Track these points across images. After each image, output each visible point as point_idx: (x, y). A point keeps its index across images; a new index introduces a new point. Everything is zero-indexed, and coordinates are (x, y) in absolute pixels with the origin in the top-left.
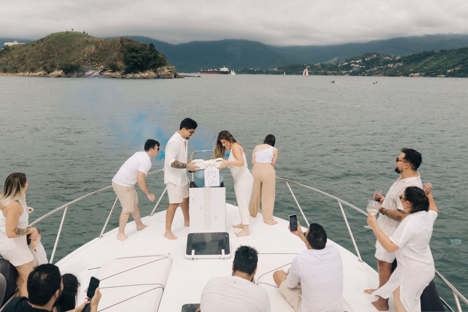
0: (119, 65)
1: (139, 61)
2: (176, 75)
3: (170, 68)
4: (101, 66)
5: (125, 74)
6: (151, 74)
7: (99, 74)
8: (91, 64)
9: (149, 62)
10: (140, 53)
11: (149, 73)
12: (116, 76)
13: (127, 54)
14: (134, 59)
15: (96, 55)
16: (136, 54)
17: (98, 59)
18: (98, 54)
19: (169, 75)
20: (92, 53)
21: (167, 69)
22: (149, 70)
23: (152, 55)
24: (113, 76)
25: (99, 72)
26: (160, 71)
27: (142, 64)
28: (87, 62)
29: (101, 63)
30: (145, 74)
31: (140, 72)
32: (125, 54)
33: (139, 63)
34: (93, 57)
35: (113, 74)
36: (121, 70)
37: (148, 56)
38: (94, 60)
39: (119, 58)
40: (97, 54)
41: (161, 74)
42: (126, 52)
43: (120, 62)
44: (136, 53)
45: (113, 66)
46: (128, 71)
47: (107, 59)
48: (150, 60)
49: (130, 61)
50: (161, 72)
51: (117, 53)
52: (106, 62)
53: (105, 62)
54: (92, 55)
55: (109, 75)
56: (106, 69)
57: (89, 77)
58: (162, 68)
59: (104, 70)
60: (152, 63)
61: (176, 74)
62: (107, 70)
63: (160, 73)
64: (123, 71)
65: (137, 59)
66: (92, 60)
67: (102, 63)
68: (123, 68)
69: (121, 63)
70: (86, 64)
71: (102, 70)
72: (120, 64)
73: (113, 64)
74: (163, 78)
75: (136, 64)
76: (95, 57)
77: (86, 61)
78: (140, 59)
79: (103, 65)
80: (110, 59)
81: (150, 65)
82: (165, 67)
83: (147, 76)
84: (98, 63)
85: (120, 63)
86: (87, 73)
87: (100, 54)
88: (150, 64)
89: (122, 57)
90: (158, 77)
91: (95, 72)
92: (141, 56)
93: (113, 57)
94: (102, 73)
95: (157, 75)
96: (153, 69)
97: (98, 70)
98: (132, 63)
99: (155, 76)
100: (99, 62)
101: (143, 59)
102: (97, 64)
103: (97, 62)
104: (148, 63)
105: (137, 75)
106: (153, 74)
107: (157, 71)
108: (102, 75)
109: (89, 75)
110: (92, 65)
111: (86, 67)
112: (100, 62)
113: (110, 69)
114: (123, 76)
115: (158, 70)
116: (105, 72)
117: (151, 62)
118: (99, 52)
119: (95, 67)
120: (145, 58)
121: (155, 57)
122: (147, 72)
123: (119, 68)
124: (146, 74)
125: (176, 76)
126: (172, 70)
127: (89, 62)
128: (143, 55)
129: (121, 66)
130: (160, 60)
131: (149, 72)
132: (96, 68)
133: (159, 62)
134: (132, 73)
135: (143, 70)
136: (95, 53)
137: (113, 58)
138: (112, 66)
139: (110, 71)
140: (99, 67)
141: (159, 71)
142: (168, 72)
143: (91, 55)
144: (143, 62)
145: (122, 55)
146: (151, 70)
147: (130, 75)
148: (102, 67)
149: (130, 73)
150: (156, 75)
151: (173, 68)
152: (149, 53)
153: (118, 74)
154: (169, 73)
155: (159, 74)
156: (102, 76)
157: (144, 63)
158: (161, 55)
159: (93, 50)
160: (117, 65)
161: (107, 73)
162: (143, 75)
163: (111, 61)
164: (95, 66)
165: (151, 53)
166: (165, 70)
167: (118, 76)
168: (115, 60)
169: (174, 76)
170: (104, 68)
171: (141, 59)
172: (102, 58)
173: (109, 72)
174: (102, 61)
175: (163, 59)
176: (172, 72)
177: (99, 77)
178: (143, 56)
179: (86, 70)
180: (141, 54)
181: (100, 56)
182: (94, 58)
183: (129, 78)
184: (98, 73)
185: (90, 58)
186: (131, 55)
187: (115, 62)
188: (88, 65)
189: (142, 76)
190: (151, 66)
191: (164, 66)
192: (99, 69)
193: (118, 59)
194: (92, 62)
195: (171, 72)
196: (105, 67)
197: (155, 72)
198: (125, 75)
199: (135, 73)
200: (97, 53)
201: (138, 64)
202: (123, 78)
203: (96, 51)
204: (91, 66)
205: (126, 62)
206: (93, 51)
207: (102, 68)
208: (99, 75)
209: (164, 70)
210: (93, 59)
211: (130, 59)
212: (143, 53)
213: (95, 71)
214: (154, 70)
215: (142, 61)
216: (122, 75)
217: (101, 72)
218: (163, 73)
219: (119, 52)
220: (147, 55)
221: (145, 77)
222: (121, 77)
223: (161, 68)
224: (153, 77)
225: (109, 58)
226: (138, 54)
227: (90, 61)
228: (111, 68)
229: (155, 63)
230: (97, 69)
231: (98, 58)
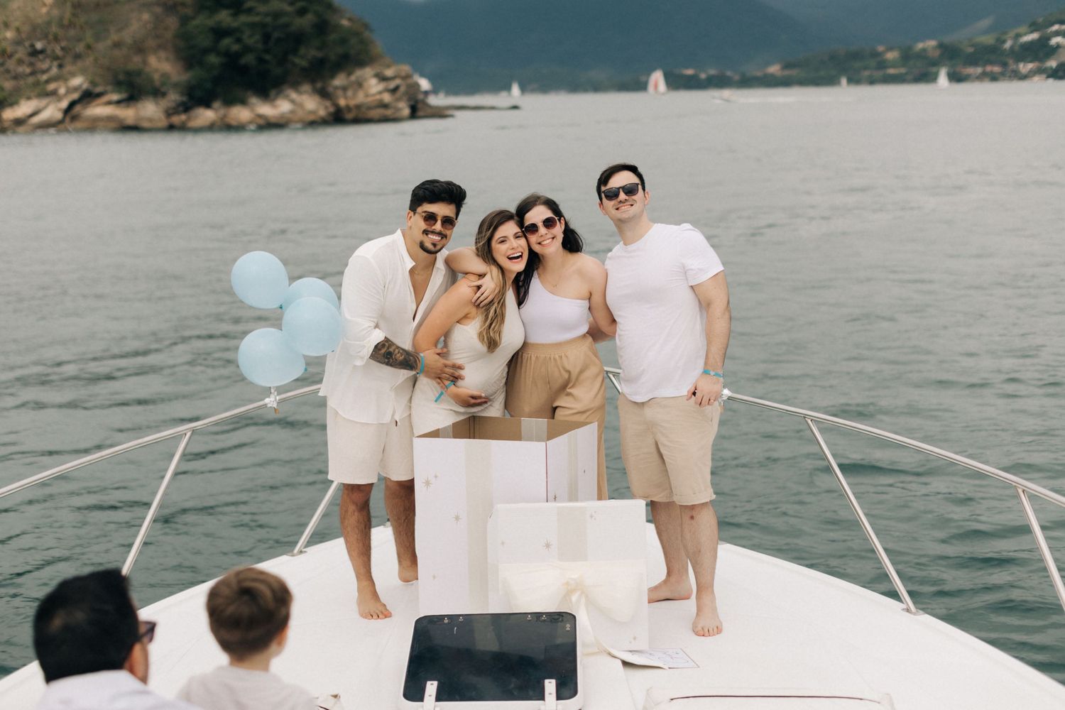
0: (157, 70)
1: (247, 49)
2: (420, 106)
3: (389, 72)
4: (73, 75)
5: (186, 108)
6: (301, 106)
7: (59, 116)
8: (28, 70)
9: (295, 51)
10: (250, 11)
11: (293, 101)
12: (142, 119)
13: (193, 18)
14: (226, 42)
15: (54, 29)
16: (235, 15)
17: (62, 49)
18: (66, 22)
19: (385, 106)
20: (40, 21)
21: (374, 81)
22: (295, 85)
23: (307, 21)
24: (130, 122)
25: (64, 104)
26: (345, 89)
27: (261, 60)
28: (11, 64)
29: (74, 63)
30: (275, 107)
31: (254, 100)
32: (185, 20)
33: (249, 59)
34: (39, 40)
35: (128, 114)
36: (164, 95)
37: (287, 25)
38: (42, 52)
39: (157, 37)
40: (61, 26)
41: (352, 103)
42: (189, 11)
43: (163, 54)
44: (231, 11)
45: (128, 74)
46: (197, 97)
47: (101, 46)
48: (298, 39)
49: (206, 51)
50: (350, 93)
51: (146, 16)
52: (96, 60)
53: (91, 59)
54: (39, 30)
55: (110, 119)
56: (99, 89)
57: (21, 129)
58: (353, 78)
59: (88, 96)
60: (310, 53)
61: (417, 102)
62: (99, 95)
63: (346, 98)
64: (174, 97)
65: (239, 40)
66: (35, 53)
67: (80, 64)
68: (176, 85)
69: (167, 59)
70: (8, 71)
71: (76, 96)
72: (161, 65)
73: (131, 67)
74: (358, 121)
75: (232, 60)
76: (51, 37)
77: (10, 56)
78: (252, 40)
79: (83, 71)
80: (117, 45)
81: (294, 65)
82: (367, 73)
83: (282, 116)
84: (60, 66)
85: (159, 60)
86: (9, 114)
87: (71, 25)
88: (297, 60)
89: (169, 35)
90: (338, 118)
91: (45, 108)
92: (253, 26)
93: (128, 36)
94: (77, 108)
95: (332, 109)
96: (313, 81)
97: (60, 99)
98: (213, 59)
99: (322, 113)
100: (68, 57)
101: (266, 37)
102: (54, 71)
103: (56, 58)
104: (291, 57)
105: (241, 114)
106: (310, 103)
107: (330, 89)
108: (75, 118)
109: (19, 122)
110: (33, 73)
111: (8, 85)
112: (69, 59)
113: (113, 92)
114: (177, 119)
115: (336, 88)
116: (89, 103)
117: (302, 51)
118: (68, 15)
119: (47, 82)
120: (276, 35)
121: (322, 27)
122: (287, 97)
123: (157, 83)
124: (281, 107)
125: (415, 113)
126: (398, 82)
127: (20, 62)
128: (268, 20)
129: (165, 76)
130: (343, 41)
131: (294, 95)
132: (51, 87)
133: (340, 50)
134: (216, 104)
135: (266, 86)
136: (49, 23)
137: (129, 41)
138: (121, 77)
139: (115, 97)
140: (66, 80)
141: (340, 93)
142: (380, 93)
143: (34, 28)
144: (267, 51)
145: (172, 22)
146: (306, 87)
147: (206, 115)
148: (77, 81)
149: (208, 105)
150: (326, 108)
151: (403, 74)
152: (289, 9)
153: (150, 110)
154: (387, 98)
155: (342, 102)
156: (78, 125)
157: (267, 57)
158: (350, 19)
159: (44, 10)
160: (147, 69)
161: (98, 110)
162: (267, 110)
163: (117, 53)
164: (45, 77)
165: (302, 12)
166: (365, 84)
167: (150, 120)
168: (139, 48)
169: (406, 112)
170: (85, 86)
171: (257, 37)
172: (79, 40)
173: (109, 103)
174: (78, 57)
175: (357, 34)
176: (398, 94)
177: (61, 126)
178: (264, 25)
179: (5, 99)
180: (258, 14)
181: (72, 32)
182: (45, 42)
183: (198, 130)
184: (60, 110)
185: (27, 44)
186: (210, 22)
187: (137, 59)
188: (16, 78)
189: (260, 116)
190: (304, 69)
191: (361, 64)
192: (62, 91)
193: (151, 43)
194: (33, 60)
195: (395, 90)
196: (93, 83)
197: (324, 94)
198: (183, 117)
199: (230, 102)
200: (61, 19)
201: (243, 61)
202: (171, 128)
203: (56, 12)
204: (31, 80)
205: (190, 56)
206: (48, 13)
207: (76, 89)
208: (61, 122)
209: (359, 85)
210: (39, 46)
211: (205, 41)
212: (262, 8)
213: (44, 102)
214: (319, 85)
215: (260, 46)
216: (169, 113)
217: (72, 105)
218: (360, 98)
219: (158, 10)
220: (284, 20)
221: (273, 120)
222: (164, 122)
223: (349, 74)
224: (312, 118)
225: (109, 42)
226: (244, 18)
227: (27, 59)
228: (118, 84)
229: (319, 54)
230: (54, 93)
231: (64, 44)
